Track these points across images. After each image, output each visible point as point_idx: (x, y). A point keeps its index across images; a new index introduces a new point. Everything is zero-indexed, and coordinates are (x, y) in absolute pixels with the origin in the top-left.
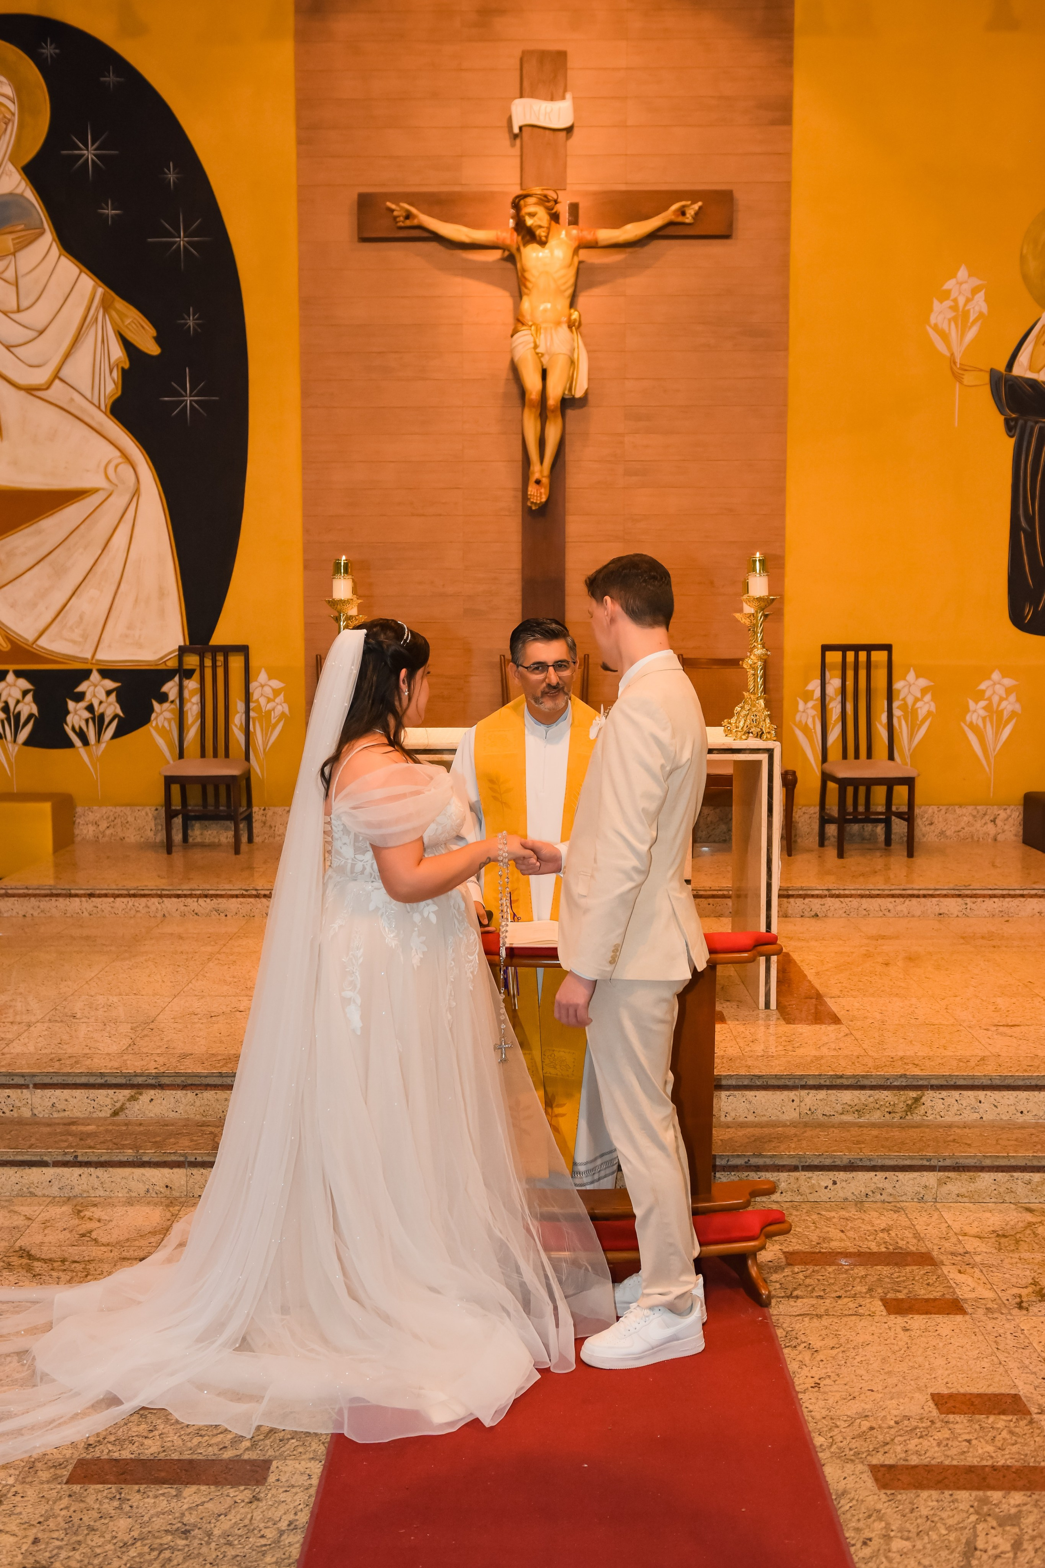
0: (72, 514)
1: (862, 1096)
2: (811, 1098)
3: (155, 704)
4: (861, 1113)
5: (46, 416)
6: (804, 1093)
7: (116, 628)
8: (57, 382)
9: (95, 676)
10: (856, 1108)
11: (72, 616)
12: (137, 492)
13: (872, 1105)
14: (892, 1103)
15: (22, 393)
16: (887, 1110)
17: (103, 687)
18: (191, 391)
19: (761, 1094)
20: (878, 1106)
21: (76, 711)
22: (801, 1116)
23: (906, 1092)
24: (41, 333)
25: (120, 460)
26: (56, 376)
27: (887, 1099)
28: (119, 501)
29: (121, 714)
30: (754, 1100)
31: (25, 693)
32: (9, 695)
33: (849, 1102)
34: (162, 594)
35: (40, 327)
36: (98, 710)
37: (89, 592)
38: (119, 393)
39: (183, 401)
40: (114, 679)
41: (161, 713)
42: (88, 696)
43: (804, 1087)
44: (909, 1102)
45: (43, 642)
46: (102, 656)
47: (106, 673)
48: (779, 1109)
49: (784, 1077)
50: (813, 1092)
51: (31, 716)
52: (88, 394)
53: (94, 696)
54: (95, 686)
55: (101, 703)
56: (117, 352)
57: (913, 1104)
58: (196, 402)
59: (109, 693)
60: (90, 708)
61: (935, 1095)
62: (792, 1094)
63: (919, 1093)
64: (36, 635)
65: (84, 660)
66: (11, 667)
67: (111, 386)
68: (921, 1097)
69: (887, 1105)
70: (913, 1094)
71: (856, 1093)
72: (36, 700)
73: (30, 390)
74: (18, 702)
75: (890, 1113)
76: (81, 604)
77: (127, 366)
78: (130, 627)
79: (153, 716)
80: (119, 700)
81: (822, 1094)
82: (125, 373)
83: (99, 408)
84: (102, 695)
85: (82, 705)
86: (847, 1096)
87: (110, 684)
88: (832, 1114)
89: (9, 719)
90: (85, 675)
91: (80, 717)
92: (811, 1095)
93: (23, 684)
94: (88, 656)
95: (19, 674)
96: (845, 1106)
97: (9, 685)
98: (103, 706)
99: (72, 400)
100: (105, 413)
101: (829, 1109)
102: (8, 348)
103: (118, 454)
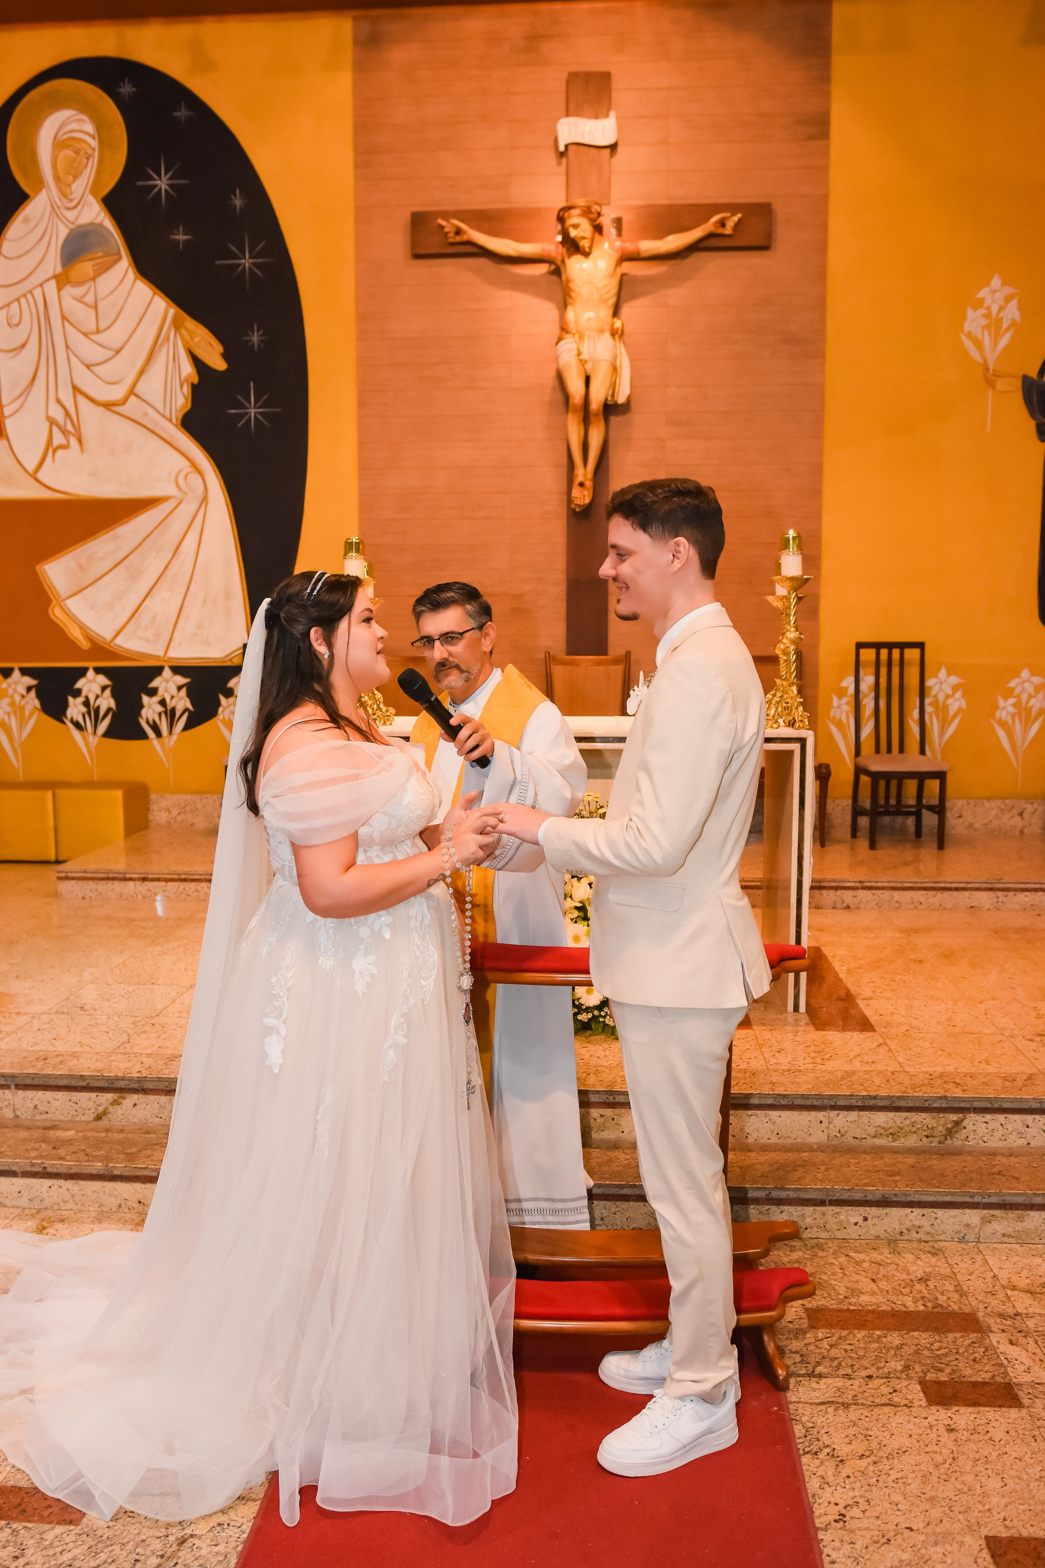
0: (145, 521)
1: (898, 1118)
2: (841, 1120)
3: (222, 699)
4: (895, 1136)
5: (121, 430)
6: (833, 1114)
7: (186, 627)
8: (132, 397)
9: (167, 673)
10: (891, 1131)
11: (145, 617)
12: (205, 500)
13: (908, 1128)
14: (930, 1126)
15: (101, 409)
16: (924, 1133)
17: (174, 682)
18: (255, 403)
19: (786, 1115)
20: (914, 1129)
21: (150, 705)
22: (830, 1138)
23: (946, 1115)
24: (118, 352)
25: (190, 470)
26: (132, 392)
27: (924, 1122)
28: (188, 508)
29: (191, 708)
30: (778, 1120)
31: (104, 689)
32: (90, 691)
33: (883, 1125)
34: (228, 595)
35: (117, 346)
36: (170, 704)
37: (162, 593)
38: (189, 406)
39: (248, 413)
40: (184, 675)
41: (228, 707)
42: (161, 692)
43: (833, 1108)
44: (949, 1126)
45: (121, 641)
46: (172, 654)
47: (177, 670)
48: (806, 1130)
49: (811, 1097)
50: (843, 1113)
51: (109, 710)
52: (161, 409)
53: (166, 691)
54: (167, 681)
55: (172, 697)
56: (188, 369)
57: (953, 1128)
58: (259, 413)
59: (180, 688)
60: (163, 702)
61: (978, 1118)
62: (820, 1115)
63: (961, 1115)
64: (114, 634)
65: (157, 658)
66: (91, 665)
67: (181, 401)
68: (963, 1120)
69: (925, 1128)
70: (954, 1117)
71: (891, 1115)
72: (114, 695)
73: (108, 406)
74: (97, 697)
75: (927, 1137)
76: (154, 605)
77: (196, 380)
78: (199, 626)
79: (220, 709)
80: (189, 695)
81: (853, 1115)
82: (194, 388)
83: (170, 420)
84: (174, 691)
85: (156, 699)
86: (881, 1118)
87: (181, 680)
88: (864, 1136)
89: (89, 713)
90: (157, 671)
91: (154, 711)
92: (841, 1116)
93: (103, 680)
94: (161, 653)
95: (98, 671)
96: (879, 1129)
97: (89, 681)
98: (174, 700)
99: (146, 414)
100: (176, 426)
101: (860, 1132)
102: (88, 367)
103: (187, 463)
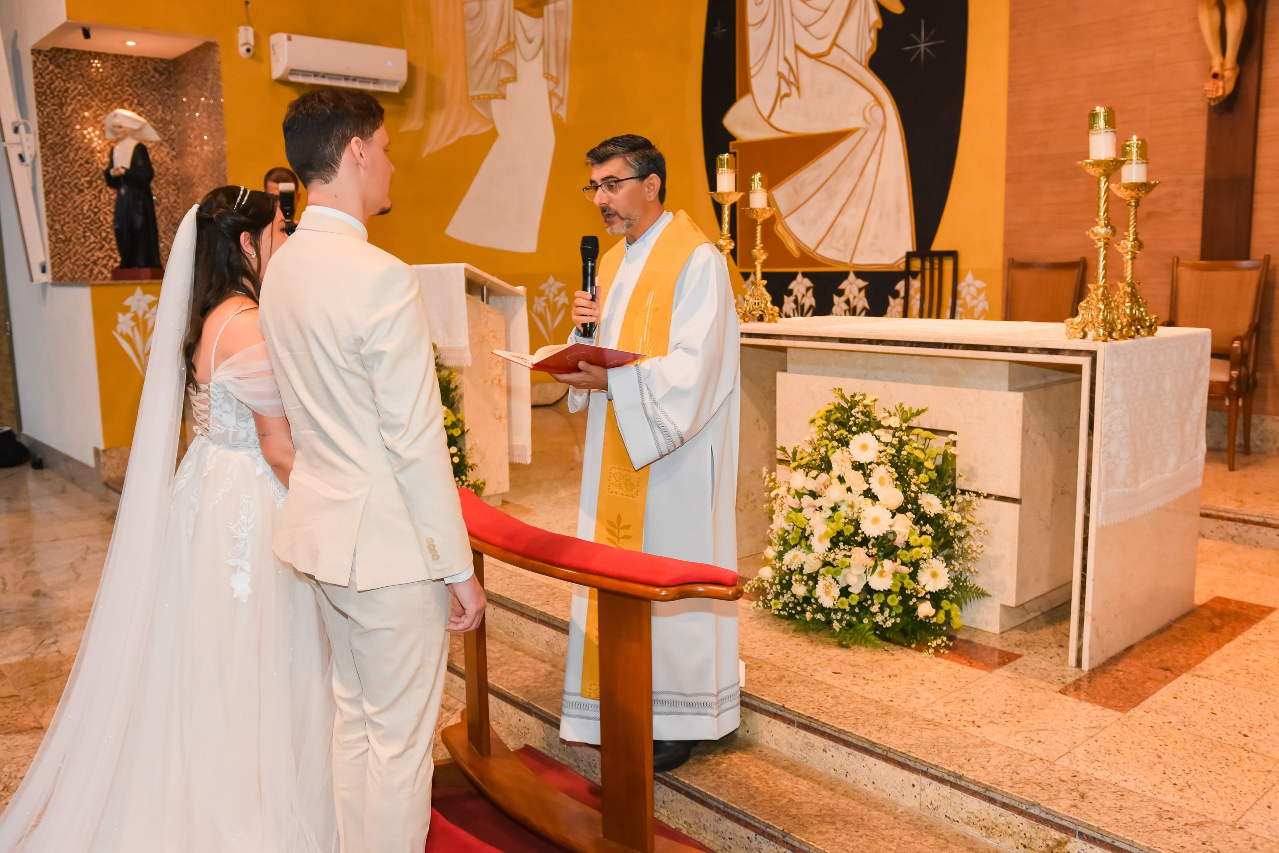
0: (840, 150)
1: (993, 812)
2: (934, 791)
3: (891, 300)
4: (989, 832)
5: (827, 75)
6: (925, 780)
7: (867, 238)
8: (835, 49)
9: (852, 277)
10: (984, 823)
11: (838, 231)
12: (884, 128)
13: (1004, 828)
14: (1028, 835)
15: (813, 61)
16: (1021, 841)
17: (856, 285)
18: (925, 37)
19: (881, 764)
20: (1009, 831)
21: (839, 303)
22: (923, 807)
23: (1046, 828)
24: (826, 12)
25: (874, 103)
26: (834, 44)
27: (1021, 827)
28: (872, 136)
29: (868, 307)
30: (874, 769)
31: (808, 289)
32: (799, 291)
33: (977, 813)
34: (898, 210)
35: (824, 8)
36: (853, 303)
37: (851, 210)
38: (875, 49)
39: (918, 48)
40: (864, 279)
41: (895, 307)
42: (847, 292)
43: (925, 774)
44: (1050, 843)
45: (820, 251)
46: (856, 261)
47: (859, 275)
48: (899, 790)
49: (898, 753)
50: (935, 784)
51: (811, 307)
52: (854, 54)
53: (851, 292)
54: (852, 284)
55: (855, 297)
56: (874, 16)
57: (1055, 847)
58: (928, 47)
59: (860, 290)
60: (848, 302)
61: (1084, 847)
62: (914, 777)
63: (1064, 835)
64: (816, 245)
65: (845, 264)
66: (800, 270)
67: (869, 44)
68: (1066, 843)
69: (1022, 834)
70: (1057, 835)
71: (985, 804)
72: (815, 295)
73: (817, 57)
74: (803, 296)
75: (1025, 847)
76: (844, 220)
77: (880, 26)
78: (876, 237)
79: (889, 309)
80: (867, 296)
81: (946, 790)
82: (880, 33)
83: (860, 63)
84: (856, 291)
85: (843, 299)
86: (975, 805)
87: (861, 283)
88: (956, 819)
89: (797, 309)
90: (844, 275)
91: (841, 308)
92: (933, 786)
93: (807, 283)
94: (847, 260)
95: (805, 275)
96: (970, 815)
97: (798, 283)
98: (856, 300)
99: (844, 60)
100: (864, 67)
101: (953, 812)
102: (805, 27)
103: (872, 98)
